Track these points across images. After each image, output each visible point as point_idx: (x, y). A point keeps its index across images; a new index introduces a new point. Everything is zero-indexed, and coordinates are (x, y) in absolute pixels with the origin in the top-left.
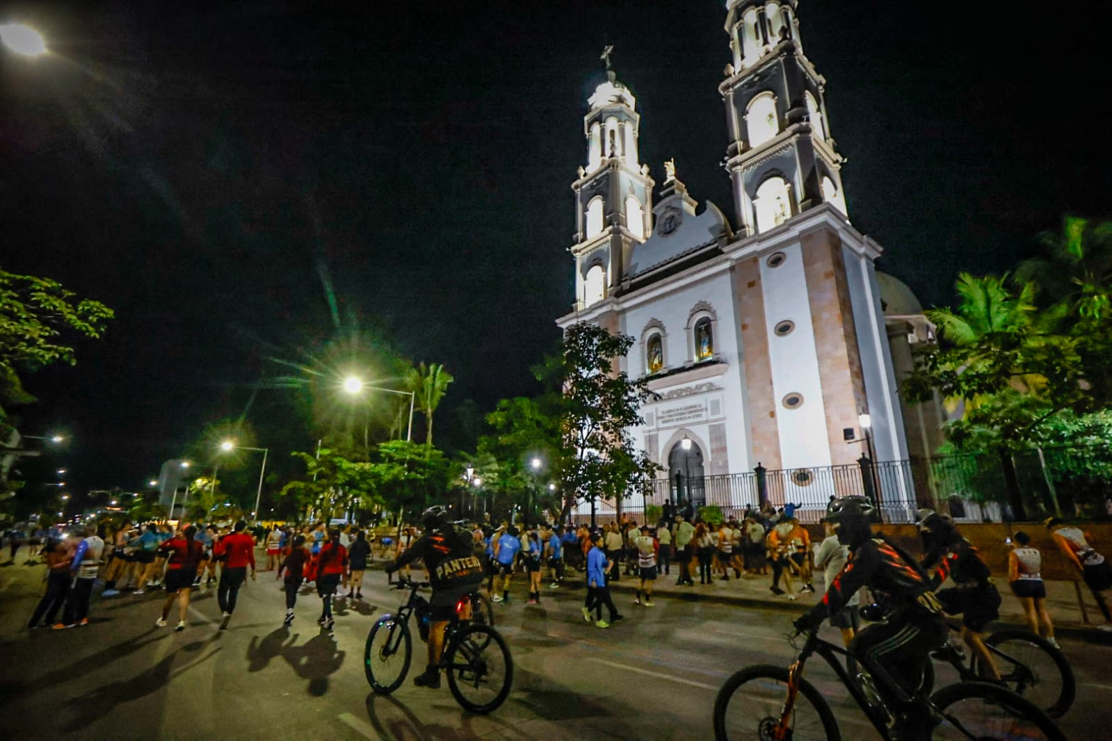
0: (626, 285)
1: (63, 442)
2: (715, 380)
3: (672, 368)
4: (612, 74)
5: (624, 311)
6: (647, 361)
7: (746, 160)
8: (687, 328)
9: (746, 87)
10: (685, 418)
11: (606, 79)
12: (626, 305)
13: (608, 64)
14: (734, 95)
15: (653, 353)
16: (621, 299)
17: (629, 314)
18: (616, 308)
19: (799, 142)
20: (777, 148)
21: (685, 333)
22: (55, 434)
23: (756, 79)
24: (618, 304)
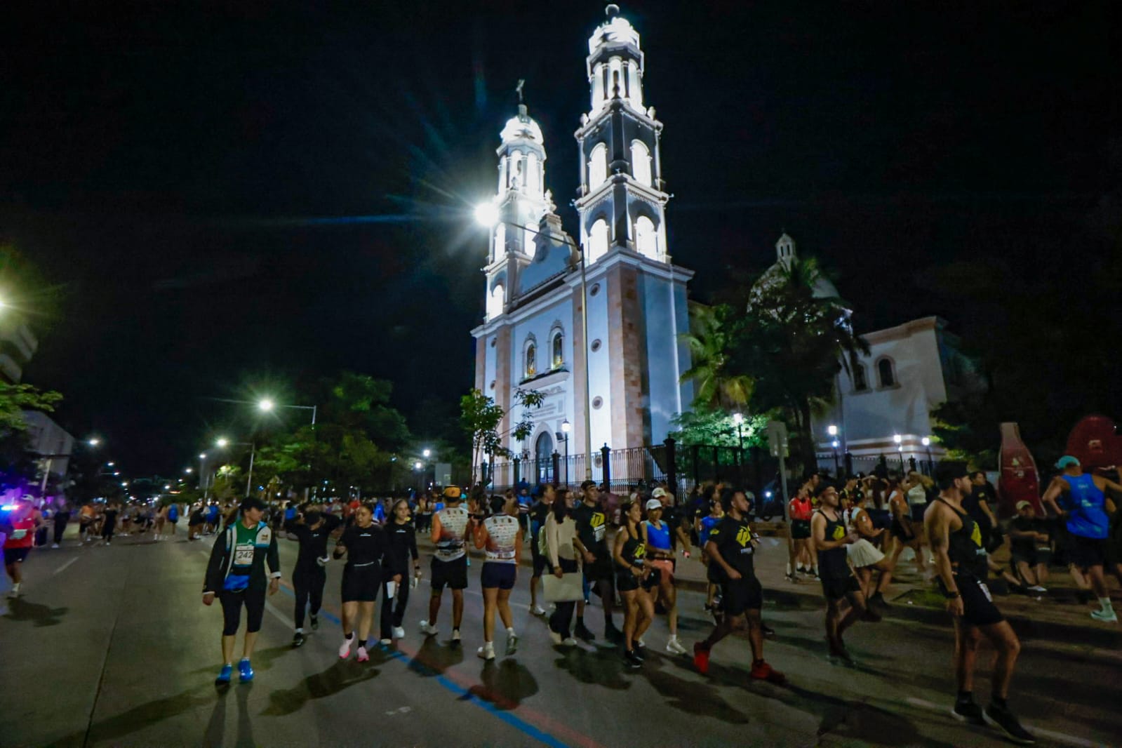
0: (515, 303)
1: (99, 445)
2: (561, 384)
3: (539, 374)
4: (523, 108)
5: (514, 325)
6: (526, 366)
7: (587, 202)
8: (549, 342)
9: (591, 136)
10: (544, 415)
11: (516, 112)
12: (515, 320)
13: (521, 97)
14: (584, 144)
15: (530, 361)
16: (511, 315)
17: (517, 327)
18: (508, 322)
19: (616, 191)
20: (604, 194)
21: (547, 345)
22: (91, 438)
23: (597, 131)
24: (509, 319)
